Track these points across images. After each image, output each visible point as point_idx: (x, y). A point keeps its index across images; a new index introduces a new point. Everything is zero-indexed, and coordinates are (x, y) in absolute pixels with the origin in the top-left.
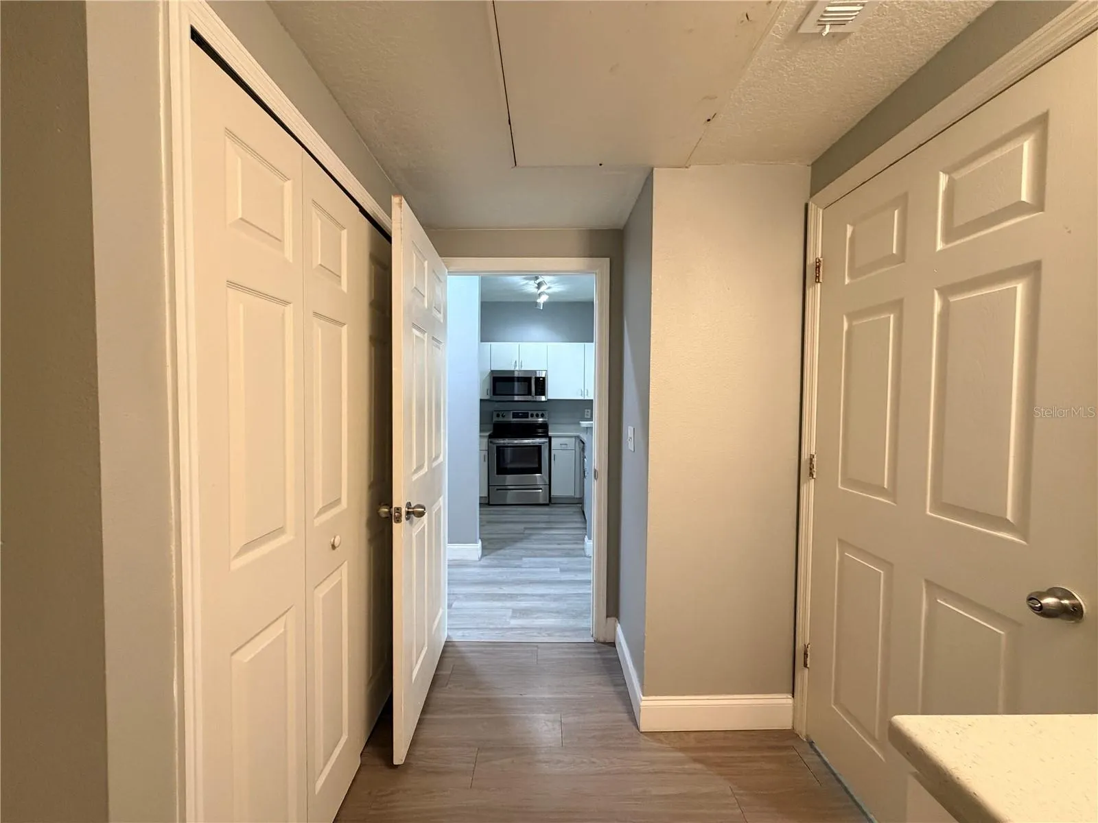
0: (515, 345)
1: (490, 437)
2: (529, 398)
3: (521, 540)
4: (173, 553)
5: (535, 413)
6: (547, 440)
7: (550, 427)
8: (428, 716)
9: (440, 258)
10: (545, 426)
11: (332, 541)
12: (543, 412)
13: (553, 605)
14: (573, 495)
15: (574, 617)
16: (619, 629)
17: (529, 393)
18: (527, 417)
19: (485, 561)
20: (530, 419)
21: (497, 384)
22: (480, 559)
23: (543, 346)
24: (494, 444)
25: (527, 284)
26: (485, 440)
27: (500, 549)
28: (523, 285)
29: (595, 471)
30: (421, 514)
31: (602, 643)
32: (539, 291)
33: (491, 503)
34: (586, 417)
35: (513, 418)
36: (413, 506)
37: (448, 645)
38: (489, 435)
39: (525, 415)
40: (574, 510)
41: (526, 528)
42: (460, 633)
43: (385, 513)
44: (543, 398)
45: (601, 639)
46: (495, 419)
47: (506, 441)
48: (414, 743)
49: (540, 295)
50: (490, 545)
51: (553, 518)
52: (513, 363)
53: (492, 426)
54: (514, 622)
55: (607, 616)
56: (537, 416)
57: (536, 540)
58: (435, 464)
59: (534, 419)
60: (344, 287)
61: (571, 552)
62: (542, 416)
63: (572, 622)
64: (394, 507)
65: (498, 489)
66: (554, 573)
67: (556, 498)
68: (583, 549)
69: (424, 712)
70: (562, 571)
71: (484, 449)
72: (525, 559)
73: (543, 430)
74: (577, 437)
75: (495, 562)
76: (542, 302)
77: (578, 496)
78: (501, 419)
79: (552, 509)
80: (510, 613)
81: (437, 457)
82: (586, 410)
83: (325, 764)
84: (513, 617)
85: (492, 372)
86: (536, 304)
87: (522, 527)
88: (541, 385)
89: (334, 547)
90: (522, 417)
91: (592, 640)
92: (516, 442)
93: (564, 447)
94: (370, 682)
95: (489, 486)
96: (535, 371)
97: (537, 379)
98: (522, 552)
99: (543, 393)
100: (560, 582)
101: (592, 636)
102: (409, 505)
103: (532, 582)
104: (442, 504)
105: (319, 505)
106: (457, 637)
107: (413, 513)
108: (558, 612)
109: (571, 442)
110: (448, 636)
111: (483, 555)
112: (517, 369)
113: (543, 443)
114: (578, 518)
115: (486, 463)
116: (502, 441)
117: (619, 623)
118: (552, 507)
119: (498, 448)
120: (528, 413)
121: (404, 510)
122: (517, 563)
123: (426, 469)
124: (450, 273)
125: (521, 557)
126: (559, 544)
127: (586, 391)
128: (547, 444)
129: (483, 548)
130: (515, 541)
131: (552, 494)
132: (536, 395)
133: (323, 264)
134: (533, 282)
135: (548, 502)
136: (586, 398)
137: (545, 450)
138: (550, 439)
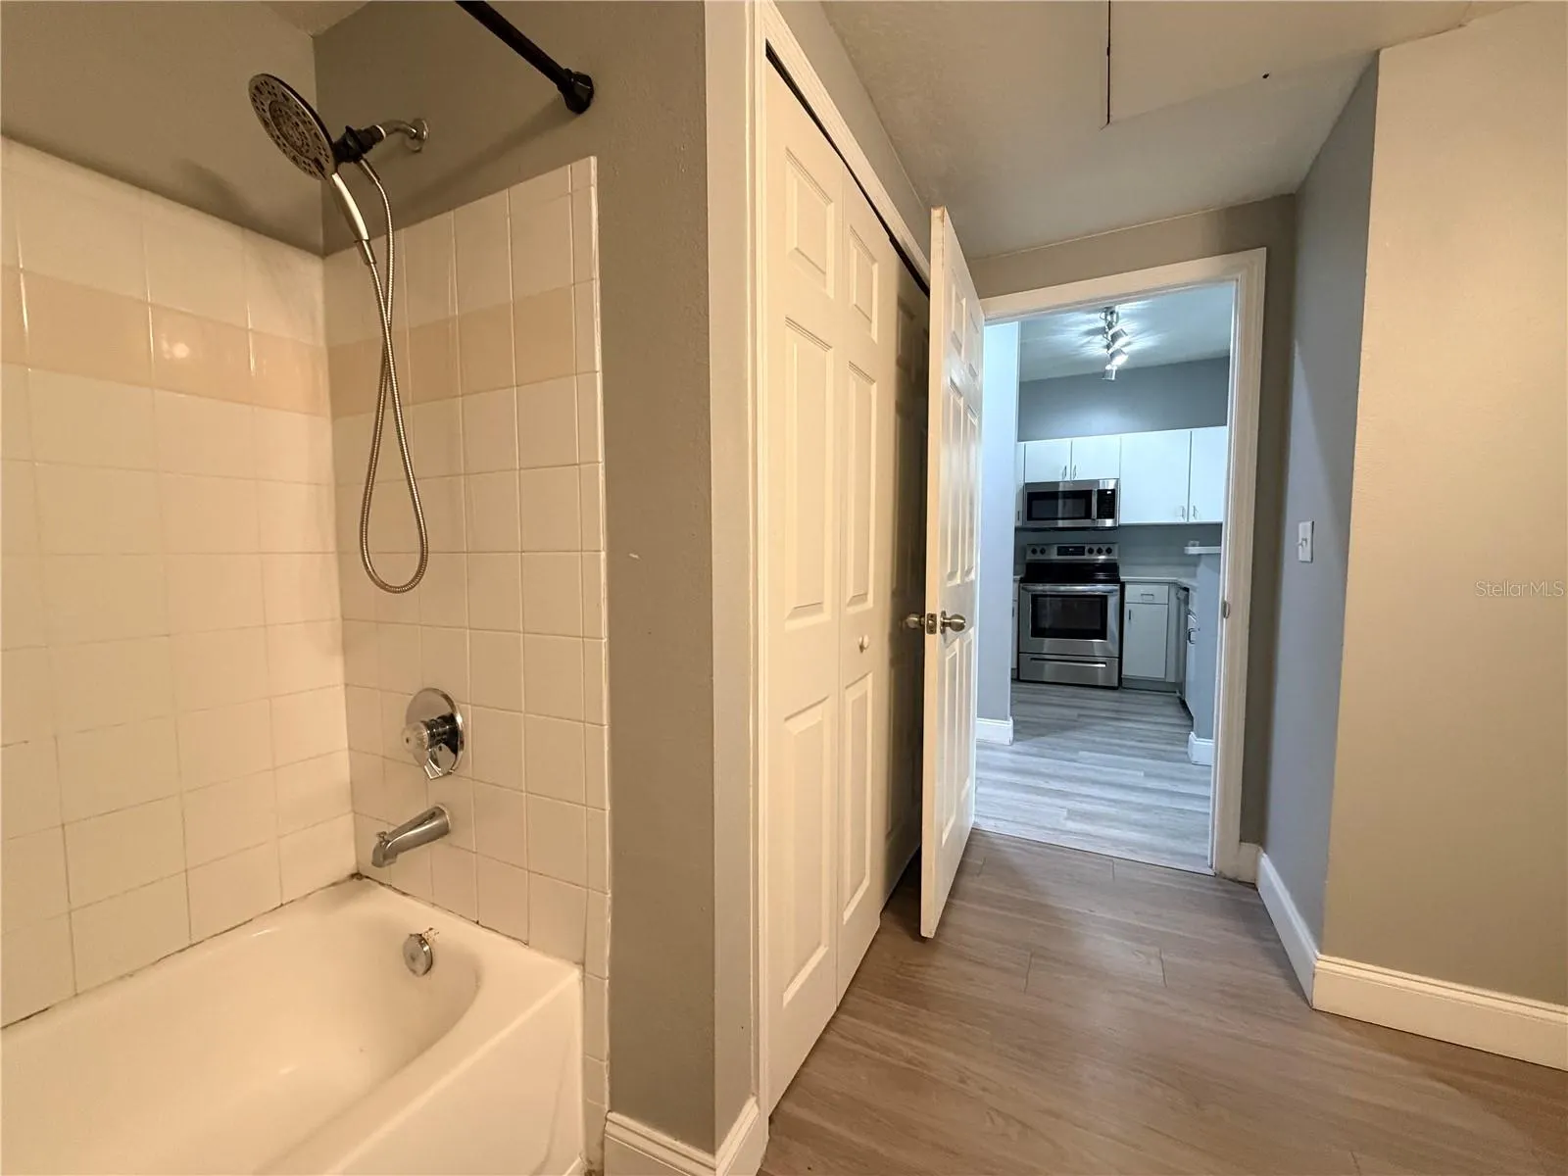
0: (1068, 441)
1: (1022, 581)
2: (1086, 523)
3: (1073, 728)
4: (751, 589)
5: (1095, 548)
6: (1117, 587)
7: (1122, 570)
8: (957, 902)
9: (978, 300)
10: (1113, 567)
11: (860, 640)
12: (1111, 546)
13: (1136, 816)
14: (1164, 678)
15: (1174, 837)
16: (1265, 861)
17: (1088, 515)
18: (1083, 555)
19: (1017, 747)
20: (1086, 556)
21: (1035, 503)
22: (1011, 745)
23: (1113, 440)
24: (1029, 591)
25: (1089, 342)
26: (1017, 585)
27: (1043, 735)
28: (1082, 346)
29: (1225, 604)
30: (960, 627)
31: (1230, 880)
32: (1111, 351)
33: (1021, 678)
35: (1058, 555)
36: (948, 616)
37: (975, 832)
38: (1021, 579)
39: (1080, 551)
40: (1168, 699)
41: (1080, 716)
42: (992, 822)
43: (915, 622)
44: (1109, 523)
45: (1229, 874)
46: (1030, 557)
47: (1048, 588)
48: (942, 923)
49: (1112, 356)
50: (1024, 729)
51: (1124, 707)
52: (1062, 471)
53: (1025, 566)
54: (1071, 825)
55: (1241, 841)
56: (1100, 552)
57: (1096, 731)
58: (967, 580)
59: (1093, 557)
60: (875, 336)
61: (1163, 754)
62: (1109, 551)
63: (1171, 843)
64: (927, 613)
65: (1032, 659)
66: (1136, 777)
67: (1132, 680)
68: (1186, 753)
69: (951, 895)
70: (1147, 775)
72: (1082, 753)
73: (1111, 572)
74: (1175, 584)
75: (1035, 750)
76: (1115, 368)
77: (1171, 679)
78: (1039, 557)
79: (1123, 695)
80: (1065, 813)
81: (969, 572)
83: (852, 896)
84: (1067, 819)
85: (1027, 485)
86: (1105, 373)
87: (1075, 713)
88: (1108, 502)
89: (862, 648)
90: (1072, 554)
91: (1211, 872)
92: (1062, 588)
93: (1149, 600)
94: (888, 835)
95: (1019, 653)
96: (1097, 481)
97: (1102, 493)
98: (1075, 744)
99: (1112, 515)
100: (1146, 790)
101: (1211, 867)
102: (944, 614)
103: (1095, 782)
104: (972, 638)
105: (851, 593)
106: (987, 826)
107: (950, 624)
108: (1145, 826)
109: (1161, 593)
110: (975, 823)
111: (1015, 740)
112: (1067, 479)
113: (1110, 592)
114: (1173, 710)
115: (1016, 619)
116: (1040, 588)
117: (1265, 852)
118: (1122, 692)
119: (1035, 598)
120: (1084, 548)
121: (939, 620)
122: (1068, 755)
123: (958, 581)
124: (989, 321)
125: (1076, 750)
126: (1141, 741)
127: (1191, 509)
128: (1118, 593)
129: (1015, 731)
130: (1064, 728)
131: (1124, 673)
132: (1098, 518)
133: (859, 305)
134: (1100, 337)
135: (1116, 685)
136: (1192, 520)
137: (1113, 603)
138: (1123, 586)
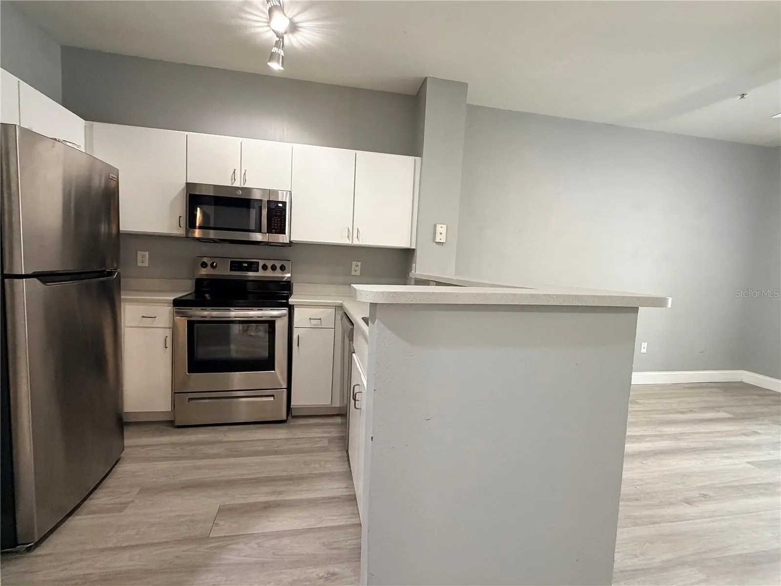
1: (175, 304)
2: (256, 236)
5: (269, 264)
6: (286, 312)
7: (293, 289)
10: (287, 286)
12: (284, 263)
14: (330, 403)
17: (257, 228)
18: (255, 271)
20: (261, 274)
21: (197, 206)
24: (184, 316)
26: (167, 310)
33: (178, 422)
34: (353, 273)
35: (231, 270)
38: (175, 301)
39: (253, 267)
44: (281, 239)
46: (206, 271)
47: (208, 313)
52: (230, 174)
53: (194, 281)
59: (267, 274)
62: (282, 269)
65: (190, 399)
67: (300, 409)
71: (167, 326)
73: (283, 294)
74: (340, 307)
77: (337, 404)
78: (212, 271)
82: (354, 263)
85: (188, 184)
88: (278, 215)
90: (247, 270)
93: (317, 326)
95: (173, 393)
96: (268, 190)
99: (281, 230)
109: (327, 315)
113: (280, 317)
115: (169, 351)
116: (200, 313)
118: (291, 425)
119: (191, 324)
120: (258, 263)
127: (355, 231)
128: (286, 319)
131: (292, 403)
132: (269, 232)
135: (284, 418)
136: (356, 242)
137: (281, 327)
138: (291, 308)
